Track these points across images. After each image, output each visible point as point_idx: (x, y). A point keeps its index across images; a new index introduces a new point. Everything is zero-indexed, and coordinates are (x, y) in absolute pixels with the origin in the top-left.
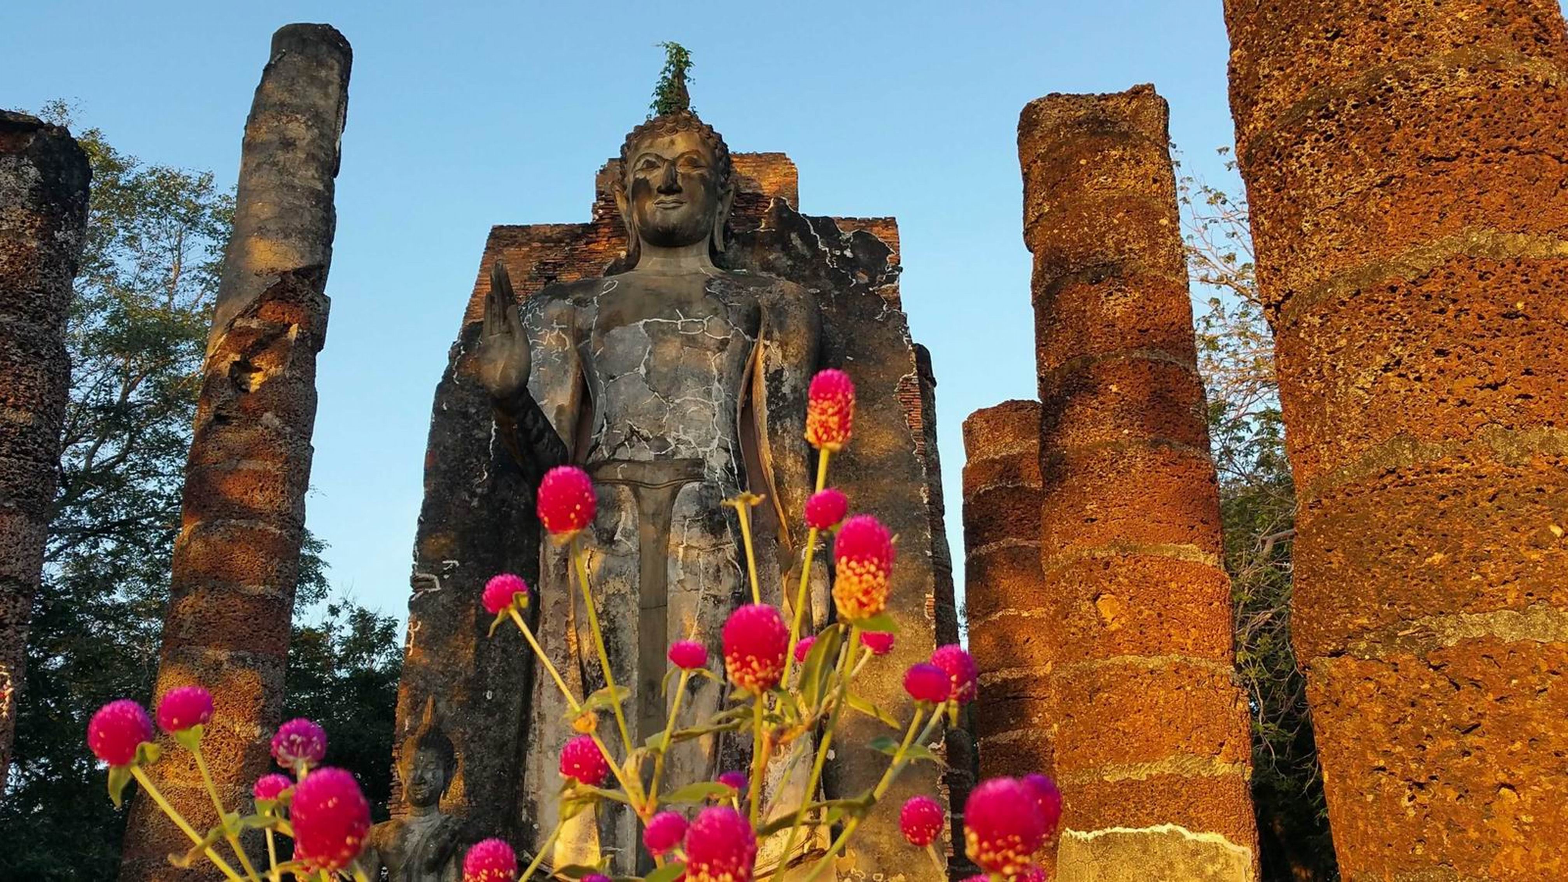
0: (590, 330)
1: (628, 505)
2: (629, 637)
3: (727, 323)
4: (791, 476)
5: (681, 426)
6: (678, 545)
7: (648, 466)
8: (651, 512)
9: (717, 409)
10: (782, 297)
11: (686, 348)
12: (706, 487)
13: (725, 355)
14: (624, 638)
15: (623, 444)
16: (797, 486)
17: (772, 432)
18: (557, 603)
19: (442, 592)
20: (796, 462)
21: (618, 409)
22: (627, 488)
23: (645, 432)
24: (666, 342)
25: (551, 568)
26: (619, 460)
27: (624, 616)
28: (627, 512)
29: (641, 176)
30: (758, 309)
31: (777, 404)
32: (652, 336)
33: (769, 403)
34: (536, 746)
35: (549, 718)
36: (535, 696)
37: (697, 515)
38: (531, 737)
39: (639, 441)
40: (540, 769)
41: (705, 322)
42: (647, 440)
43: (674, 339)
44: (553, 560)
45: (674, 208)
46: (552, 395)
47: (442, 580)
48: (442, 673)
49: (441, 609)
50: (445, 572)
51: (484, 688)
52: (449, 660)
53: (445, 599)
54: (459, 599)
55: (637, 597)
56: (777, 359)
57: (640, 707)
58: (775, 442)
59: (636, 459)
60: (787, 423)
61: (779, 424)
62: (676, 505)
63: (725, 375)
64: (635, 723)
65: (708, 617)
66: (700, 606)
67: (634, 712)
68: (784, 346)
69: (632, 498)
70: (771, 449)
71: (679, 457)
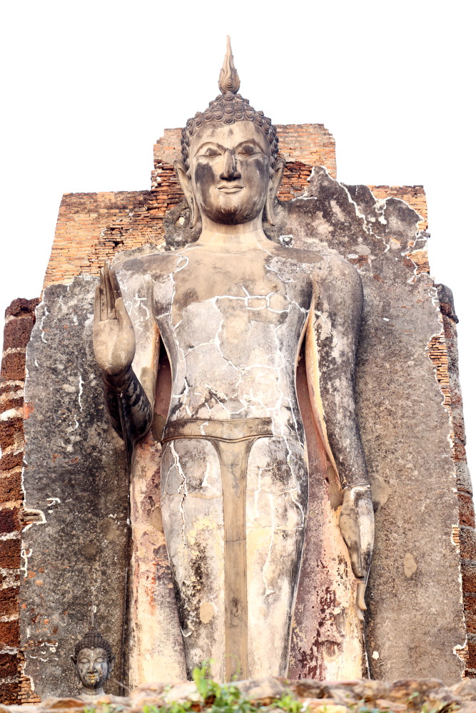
0: (169, 304)
1: (211, 457)
2: (218, 565)
3: (285, 298)
4: (341, 429)
5: (251, 390)
6: (254, 490)
7: (226, 425)
8: (230, 462)
9: (279, 373)
10: (330, 274)
11: (253, 322)
12: (274, 441)
13: (285, 326)
14: (213, 565)
15: (203, 405)
16: (346, 437)
17: (325, 391)
18: (145, 534)
19: (47, 525)
20: (345, 416)
21: (197, 374)
22: (209, 443)
23: (221, 395)
24: (235, 316)
25: (139, 505)
26: (200, 419)
27: (212, 548)
28: (210, 463)
29: (204, 161)
30: (310, 285)
31: (328, 367)
32: (224, 312)
33: (321, 365)
36: (132, 610)
37: (268, 465)
38: (131, 643)
39: (217, 402)
41: (267, 298)
42: (223, 401)
43: (241, 314)
45: (234, 193)
46: (137, 358)
47: (47, 515)
48: (54, 592)
49: (48, 539)
50: (49, 508)
51: (90, 604)
52: (58, 580)
53: (49, 530)
54: (63, 530)
55: (222, 532)
56: (327, 328)
57: (226, 618)
58: (327, 400)
59: (216, 418)
60: (337, 383)
61: (329, 383)
62: (250, 457)
63: (285, 343)
64: (223, 631)
65: (279, 548)
66: (272, 539)
67: (223, 623)
68: (332, 316)
69: (214, 451)
70: (324, 405)
71: (250, 416)
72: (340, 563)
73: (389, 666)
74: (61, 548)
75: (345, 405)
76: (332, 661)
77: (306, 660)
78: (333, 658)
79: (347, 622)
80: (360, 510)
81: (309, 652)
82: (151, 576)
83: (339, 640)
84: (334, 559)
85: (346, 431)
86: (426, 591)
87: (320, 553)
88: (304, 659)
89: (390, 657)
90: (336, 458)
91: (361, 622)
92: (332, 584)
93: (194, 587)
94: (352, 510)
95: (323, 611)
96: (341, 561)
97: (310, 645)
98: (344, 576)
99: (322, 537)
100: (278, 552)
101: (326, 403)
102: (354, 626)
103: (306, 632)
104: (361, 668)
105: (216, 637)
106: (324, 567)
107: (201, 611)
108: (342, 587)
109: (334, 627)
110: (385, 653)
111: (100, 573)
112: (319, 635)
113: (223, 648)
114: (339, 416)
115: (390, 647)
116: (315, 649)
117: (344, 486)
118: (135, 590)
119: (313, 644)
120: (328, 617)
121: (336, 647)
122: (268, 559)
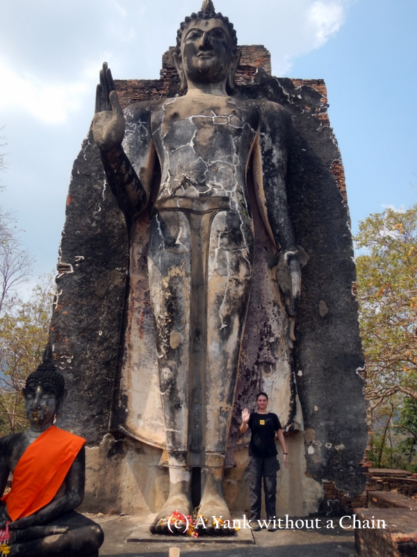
0: (160, 123)
1: (183, 223)
2: (185, 304)
3: (241, 120)
4: (278, 211)
5: (215, 178)
6: (214, 248)
7: (195, 200)
8: (197, 227)
9: (236, 169)
11: (217, 133)
12: (231, 214)
13: (239, 138)
14: (182, 303)
15: (180, 187)
16: (281, 216)
17: (266, 186)
18: (139, 281)
19: (74, 274)
20: (280, 202)
21: (177, 167)
22: (182, 213)
23: (193, 180)
24: (205, 128)
25: (136, 262)
26: (177, 196)
27: (181, 291)
28: (183, 227)
29: (189, 42)
30: (257, 115)
31: (269, 169)
32: (197, 125)
33: (264, 168)
34: (127, 363)
35: (135, 348)
36: (126, 334)
37: (226, 230)
39: (190, 185)
40: (129, 377)
41: (228, 118)
42: (194, 185)
43: (210, 126)
44: (137, 258)
45: (208, 58)
46: (138, 161)
47: (74, 267)
48: (74, 320)
49: (74, 284)
50: (76, 263)
51: (98, 329)
52: (78, 312)
53: (76, 278)
54: (84, 278)
55: (189, 279)
56: (268, 143)
57: (190, 345)
58: (268, 191)
59: (188, 196)
60: (276, 180)
61: (270, 180)
62: (213, 224)
63: (240, 149)
64: (187, 355)
65: (232, 292)
66: (228, 285)
67: (187, 349)
68: (272, 136)
69: (186, 219)
70: (265, 195)
71: (214, 195)
72: (274, 306)
73: (310, 381)
74: (81, 290)
75: (281, 195)
76: (268, 376)
77: (249, 375)
78: (269, 374)
79: (279, 348)
80: (292, 267)
81: (251, 369)
82: (142, 310)
83: (274, 361)
84: (270, 303)
85: (281, 213)
86: (335, 328)
87: (260, 298)
88: (248, 374)
89: (310, 375)
90: (274, 231)
91: (290, 349)
92: (268, 320)
93: (167, 320)
94: (285, 267)
95: (262, 339)
96: (275, 304)
97: (253, 364)
98: (277, 315)
99: (262, 288)
100: (231, 295)
101: (267, 193)
102: (284, 351)
103: (250, 355)
104: (289, 383)
105: (181, 360)
106: (263, 308)
107: (171, 338)
108: (275, 323)
109: (270, 352)
110: (307, 372)
111: (106, 308)
112: (259, 357)
113: (187, 368)
114: (276, 202)
115: (310, 368)
116: (256, 367)
117: (279, 251)
118: (129, 321)
119: (255, 364)
120: (265, 344)
121: (271, 366)
122: (224, 300)
